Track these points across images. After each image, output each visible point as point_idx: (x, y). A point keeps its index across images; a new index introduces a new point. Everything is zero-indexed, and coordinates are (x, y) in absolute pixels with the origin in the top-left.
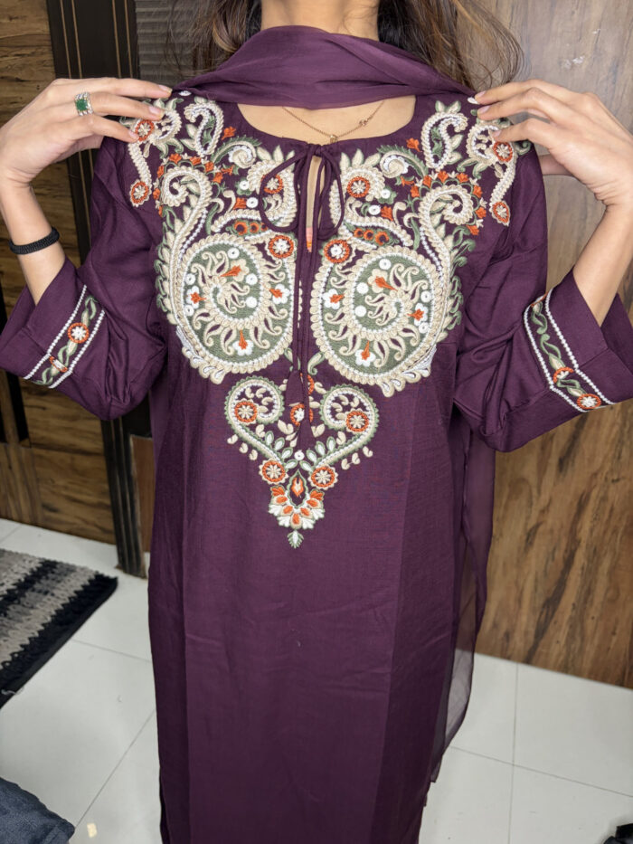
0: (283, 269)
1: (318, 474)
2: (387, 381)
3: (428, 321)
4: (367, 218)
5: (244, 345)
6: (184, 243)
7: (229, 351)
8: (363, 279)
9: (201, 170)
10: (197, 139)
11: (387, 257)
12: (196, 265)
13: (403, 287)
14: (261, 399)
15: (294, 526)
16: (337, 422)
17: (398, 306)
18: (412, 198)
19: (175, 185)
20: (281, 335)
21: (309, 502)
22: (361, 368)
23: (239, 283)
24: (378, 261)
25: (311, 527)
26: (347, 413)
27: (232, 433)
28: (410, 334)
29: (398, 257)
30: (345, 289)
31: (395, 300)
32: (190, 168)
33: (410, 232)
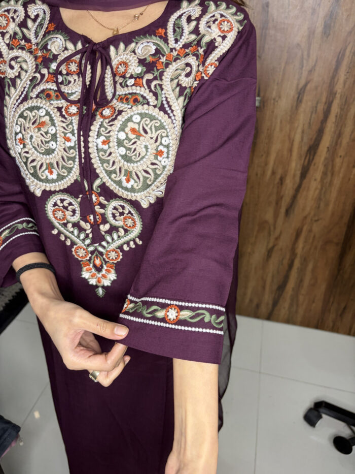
0: (71, 123)
1: (109, 253)
2: (143, 198)
3: (168, 157)
4: (126, 88)
5: (51, 173)
6: (15, 104)
7: (42, 176)
8: (122, 129)
9: (31, 53)
10: (33, 31)
11: (138, 114)
12: (20, 119)
13: (149, 135)
14: (67, 207)
15: (99, 284)
16: (117, 222)
17: (146, 147)
18: (158, 70)
19: (13, 63)
20: (73, 167)
21: (106, 270)
22: (126, 189)
23: (45, 132)
24: (131, 116)
25: (109, 285)
26: (122, 217)
27: (53, 227)
28: (156, 166)
29: (145, 114)
30: (110, 136)
31: (144, 143)
32: (24, 52)
33: (155, 95)
